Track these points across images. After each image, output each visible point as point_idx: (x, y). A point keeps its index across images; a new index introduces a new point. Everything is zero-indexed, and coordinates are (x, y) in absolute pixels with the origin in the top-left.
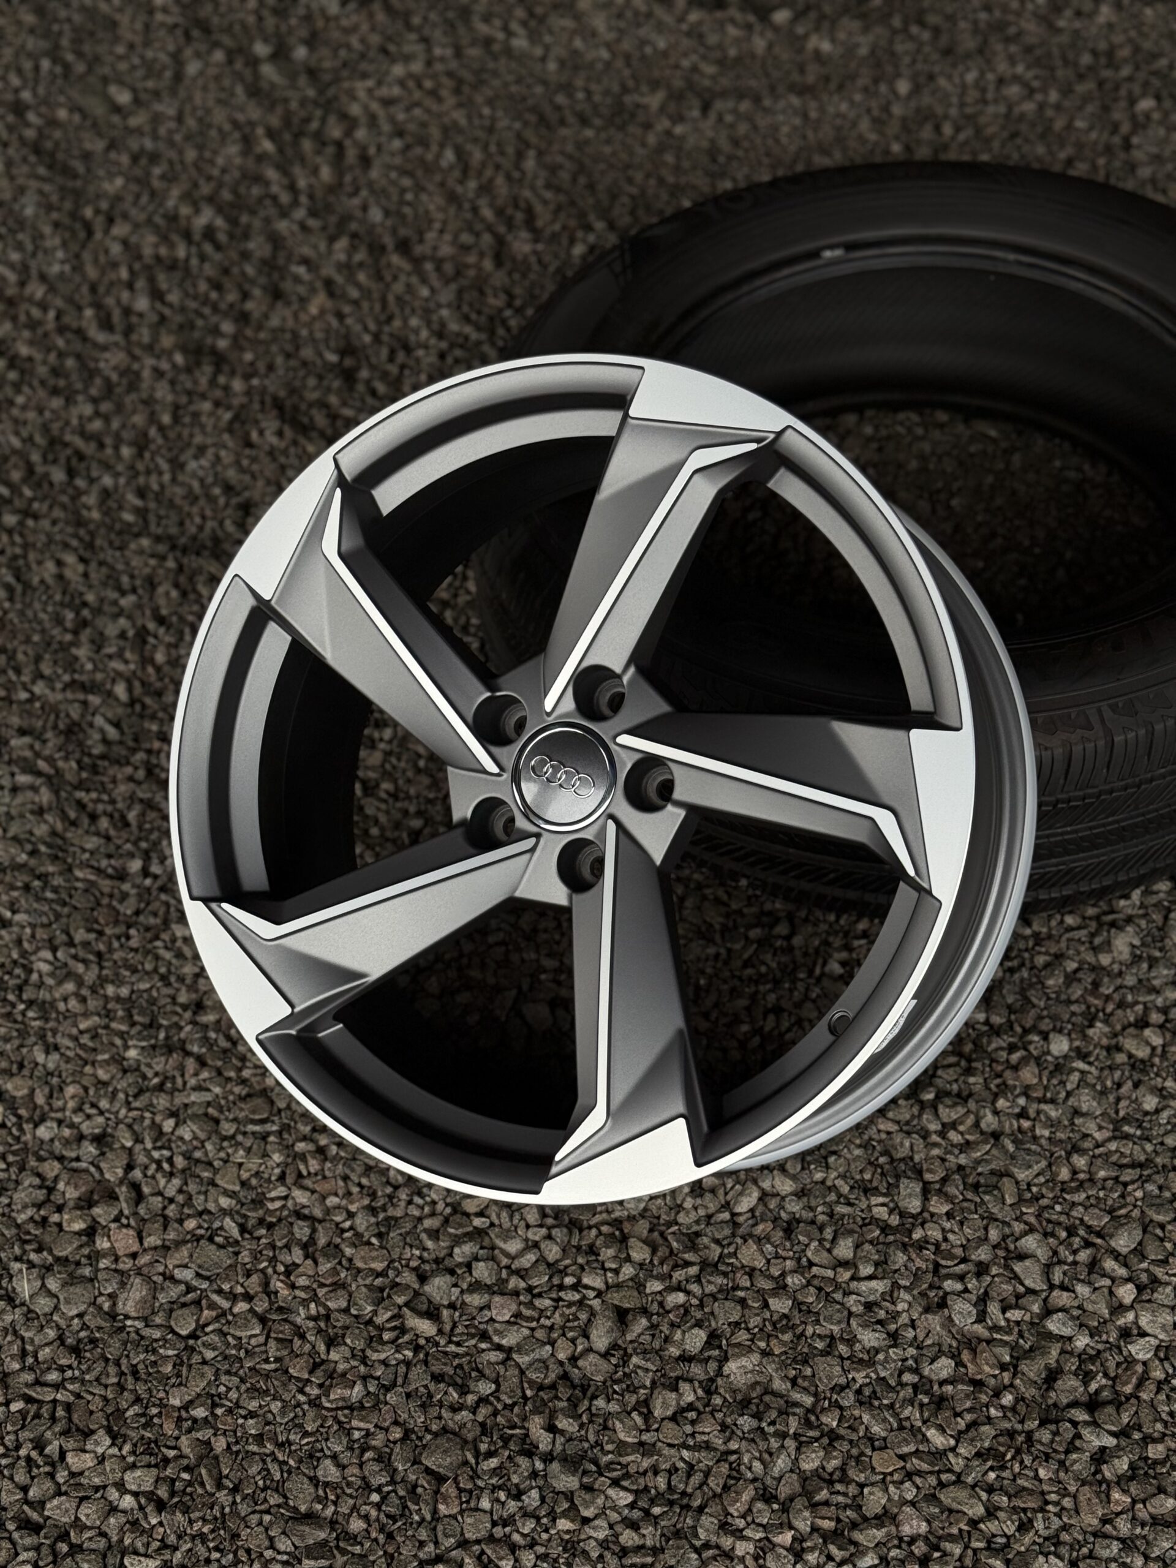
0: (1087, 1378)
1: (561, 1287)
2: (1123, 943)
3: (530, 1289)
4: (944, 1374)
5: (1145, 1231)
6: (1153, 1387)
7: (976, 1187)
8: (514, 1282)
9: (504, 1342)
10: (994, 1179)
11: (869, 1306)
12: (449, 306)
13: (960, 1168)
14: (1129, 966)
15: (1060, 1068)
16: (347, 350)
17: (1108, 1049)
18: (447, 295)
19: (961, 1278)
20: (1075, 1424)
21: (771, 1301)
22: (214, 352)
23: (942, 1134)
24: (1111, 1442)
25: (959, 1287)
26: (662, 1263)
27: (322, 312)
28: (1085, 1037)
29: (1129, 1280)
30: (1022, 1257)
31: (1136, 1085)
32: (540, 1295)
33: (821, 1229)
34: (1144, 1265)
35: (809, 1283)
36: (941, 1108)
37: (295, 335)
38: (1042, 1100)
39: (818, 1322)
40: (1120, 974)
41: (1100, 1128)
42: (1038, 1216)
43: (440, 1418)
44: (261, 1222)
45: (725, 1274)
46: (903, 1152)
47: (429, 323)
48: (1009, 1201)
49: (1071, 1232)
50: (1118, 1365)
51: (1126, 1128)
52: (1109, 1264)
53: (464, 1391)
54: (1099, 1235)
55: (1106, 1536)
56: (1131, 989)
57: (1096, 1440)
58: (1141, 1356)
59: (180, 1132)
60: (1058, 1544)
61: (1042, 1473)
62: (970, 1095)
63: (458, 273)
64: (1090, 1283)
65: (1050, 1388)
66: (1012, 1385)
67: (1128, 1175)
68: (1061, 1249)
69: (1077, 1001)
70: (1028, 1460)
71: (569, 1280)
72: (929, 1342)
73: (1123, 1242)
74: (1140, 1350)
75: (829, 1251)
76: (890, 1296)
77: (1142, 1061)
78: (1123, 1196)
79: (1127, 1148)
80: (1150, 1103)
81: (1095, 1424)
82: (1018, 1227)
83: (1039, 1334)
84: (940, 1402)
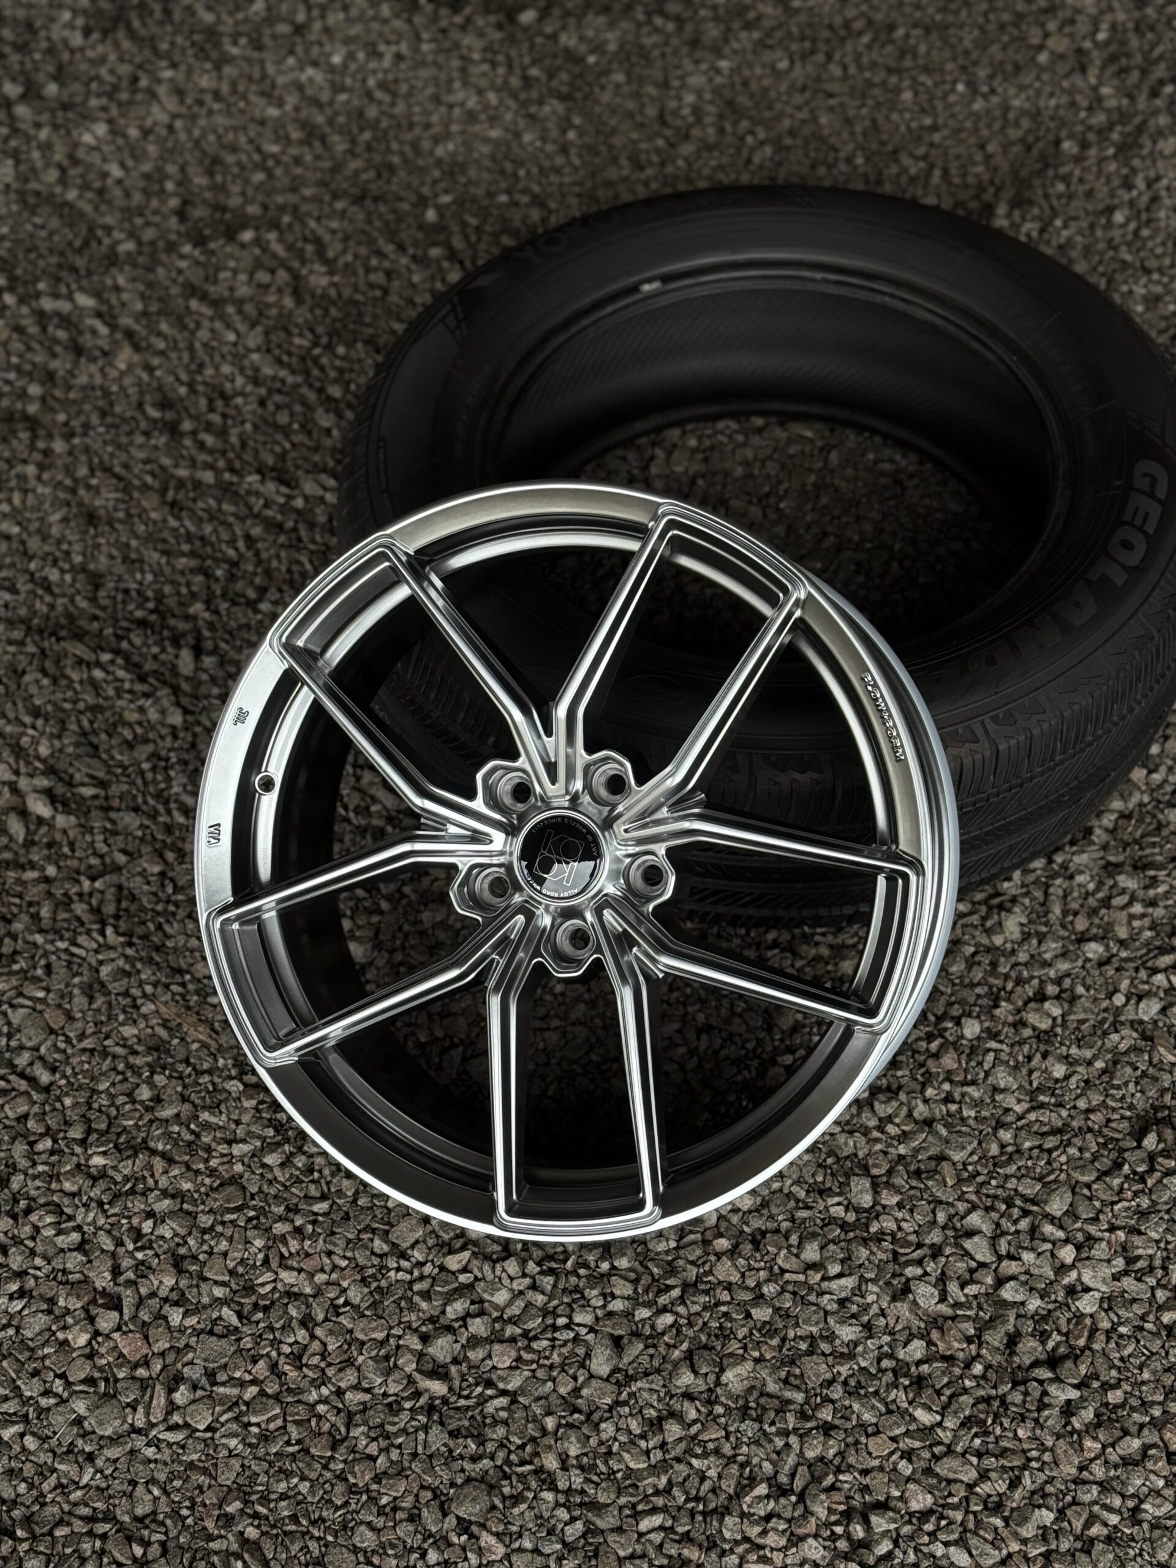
0: (1044, 1337)
1: (555, 1328)
2: (1013, 924)
3: (525, 1334)
4: (918, 1355)
5: (1074, 1193)
6: (1103, 1338)
7: (918, 1173)
8: (510, 1331)
9: (510, 1387)
10: (933, 1164)
11: (842, 1302)
12: (258, 350)
13: (901, 1157)
14: (1020, 943)
15: (974, 1050)
16: (164, 404)
17: (1014, 1025)
18: (254, 339)
19: (920, 1262)
20: (1041, 1382)
21: (753, 1311)
22: (26, 417)
23: (881, 1129)
24: (1074, 1394)
25: (919, 1271)
26: (647, 1291)
27: (130, 367)
28: (993, 1017)
29: (1067, 1241)
30: (970, 1234)
31: (1045, 1056)
32: (536, 1338)
33: (787, 1237)
34: (1078, 1225)
35: (783, 1290)
36: (877, 1105)
37: (106, 393)
38: (965, 1083)
39: (797, 1324)
40: (1013, 951)
41: (1019, 1101)
42: (977, 1192)
43: (463, 1470)
44: (256, 1305)
45: (706, 1292)
46: (848, 1151)
47: (242, 370)
48: (950, 1183)
49: (1010, 1204)
50: (1069, 1321)
51: (1041, 1098)
52: (1048, 1229)
53: (482, 1441)
54: (1033, 1202)
55: (1085, 1482)
56: (1026, 964)
57: (1062, 1394)
58: (1088, 1310)
59: (161, 1231)
60: (1045, 1496)
61: (1021, 1433)
62: (900, 1088)
63: (261, 314)
64: (1033, 1249)
65: (1013, 1353)
66: (978, 1355)
67: (1051, 1142)
68: (1003, 1221)
69: (979, 984)
70: (1006, 1422)
71: (562, 1321)
72: (899, 1327)
73: (1057, 1206)
74: (1086, 1304)
75: (797, 1256)
76: (859, 1290)
77: (1046, 1032)
78: (1049, 1163)
79: (1045, 1116)
80: (1059, 1071)
81: (1058, 1379)
82: (962, 1207)
83: (995, 1303)
84: (920, 1382)
